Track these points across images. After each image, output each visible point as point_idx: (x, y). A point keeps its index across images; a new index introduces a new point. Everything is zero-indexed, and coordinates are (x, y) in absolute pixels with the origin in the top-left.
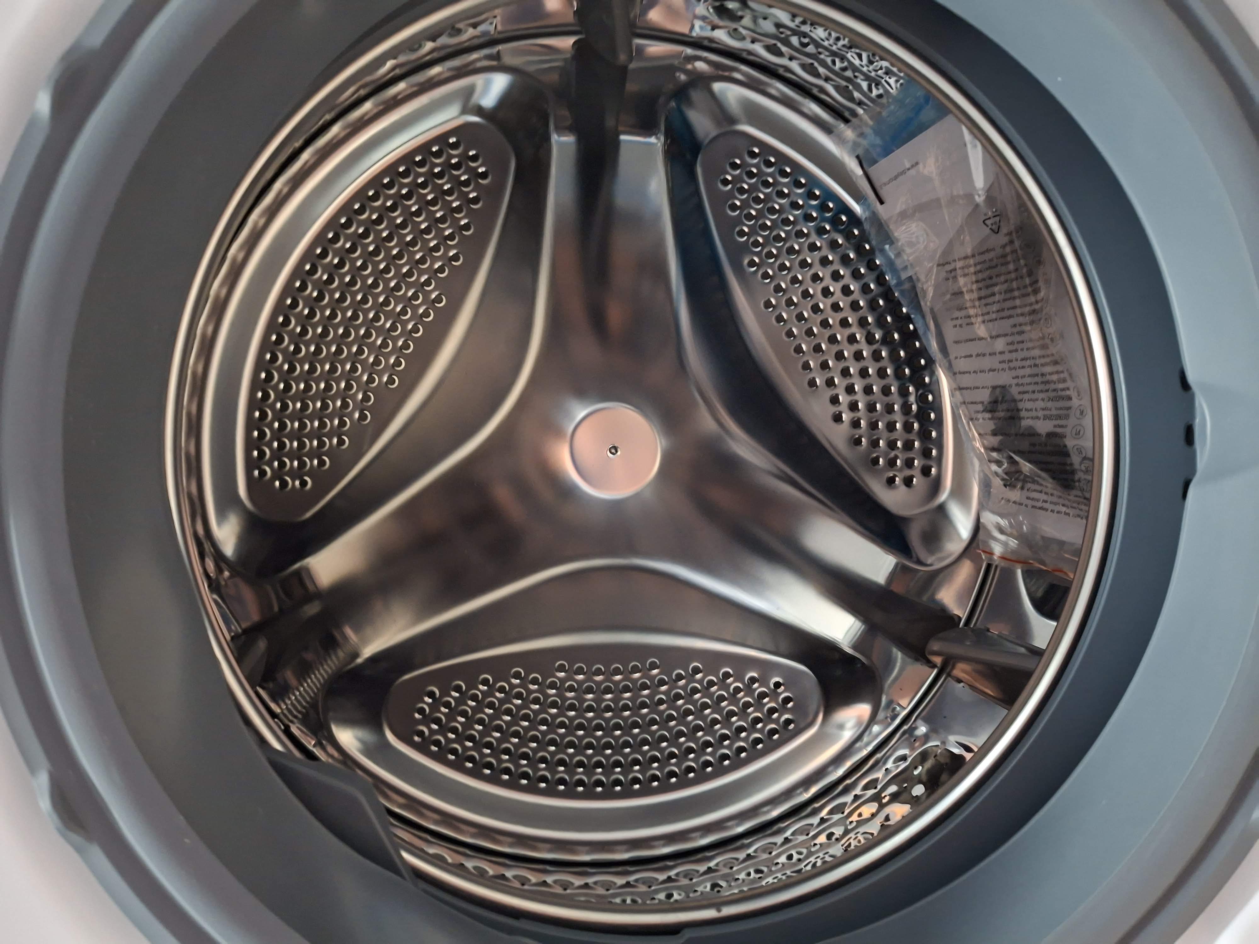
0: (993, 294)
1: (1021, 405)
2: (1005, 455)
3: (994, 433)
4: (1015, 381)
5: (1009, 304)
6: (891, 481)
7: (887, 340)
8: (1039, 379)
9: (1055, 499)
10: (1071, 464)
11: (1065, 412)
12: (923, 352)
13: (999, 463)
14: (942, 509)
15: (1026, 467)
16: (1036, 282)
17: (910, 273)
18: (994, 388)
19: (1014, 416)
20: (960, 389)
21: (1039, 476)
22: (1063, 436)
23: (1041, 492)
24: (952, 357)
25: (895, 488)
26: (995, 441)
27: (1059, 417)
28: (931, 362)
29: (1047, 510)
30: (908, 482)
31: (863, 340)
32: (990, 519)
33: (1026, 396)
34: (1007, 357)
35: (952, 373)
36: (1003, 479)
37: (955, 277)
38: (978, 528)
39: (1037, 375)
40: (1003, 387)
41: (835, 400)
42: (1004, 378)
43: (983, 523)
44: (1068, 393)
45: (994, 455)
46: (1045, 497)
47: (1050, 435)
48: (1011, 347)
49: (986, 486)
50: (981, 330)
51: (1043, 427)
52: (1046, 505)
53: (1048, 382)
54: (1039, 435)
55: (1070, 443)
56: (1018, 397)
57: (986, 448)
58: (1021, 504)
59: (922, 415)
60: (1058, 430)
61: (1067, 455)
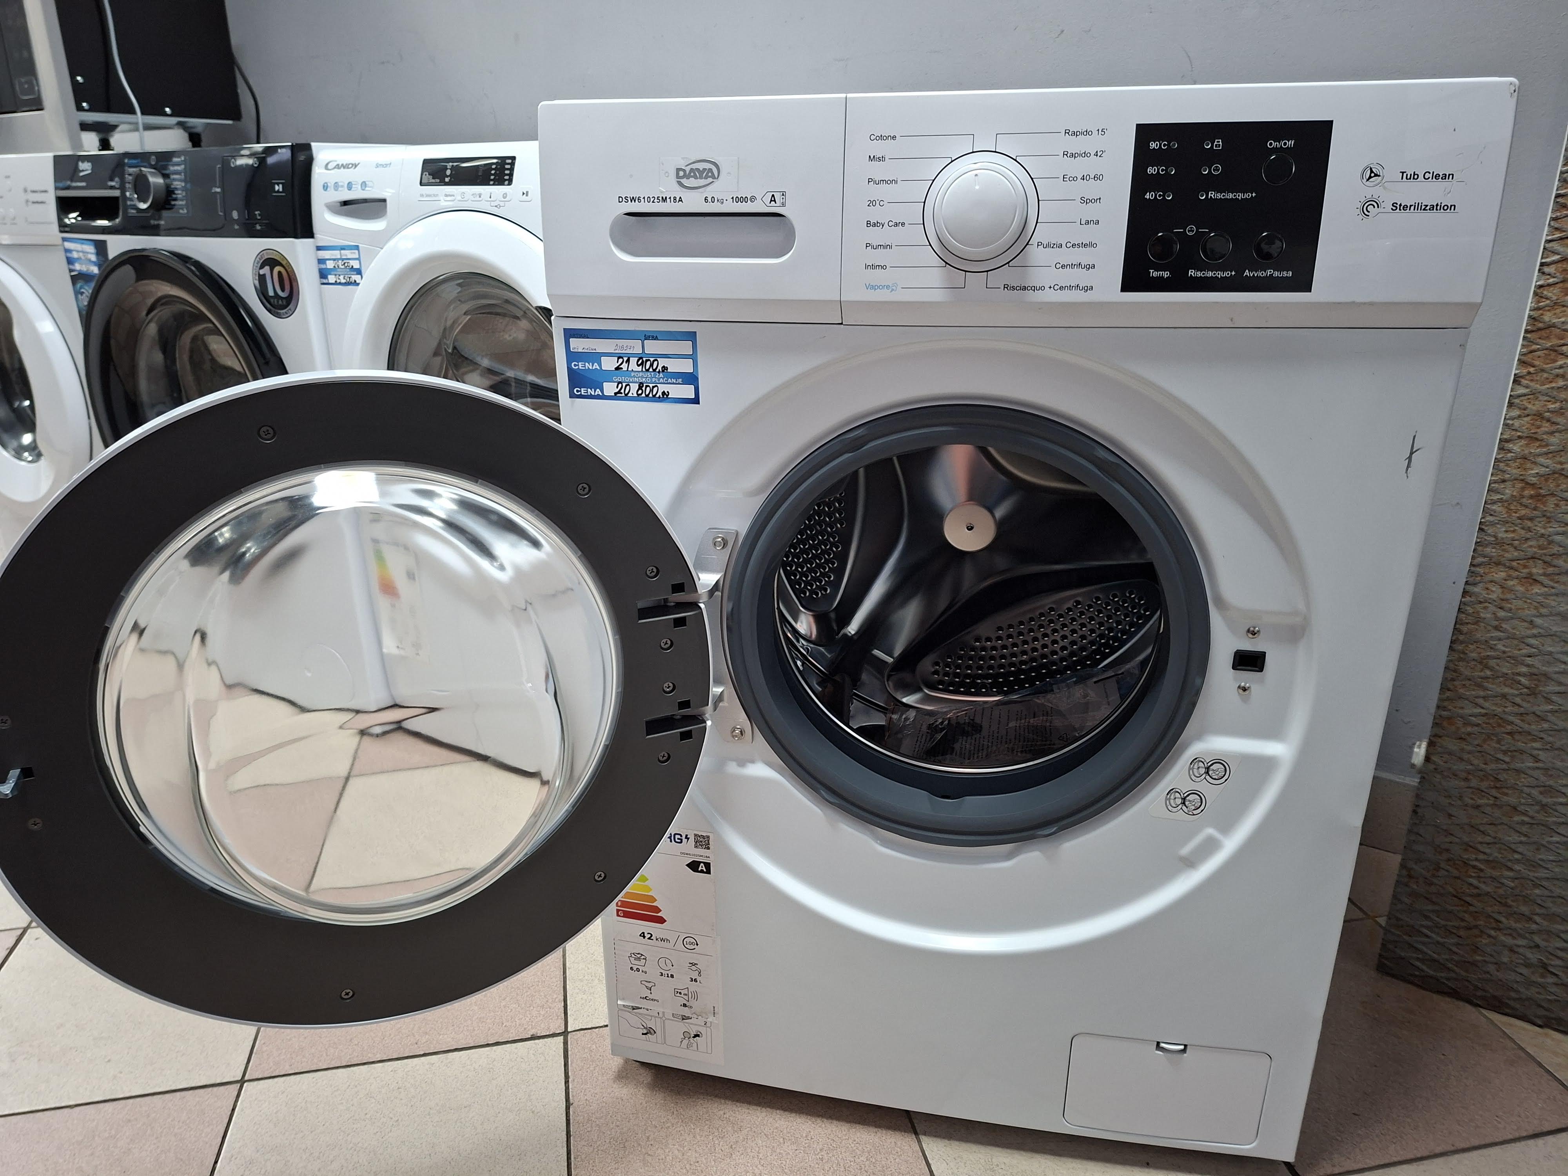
0: (1029, 733)
1: (969, 738)
2: (946, 727)
3: (958, 723)
4: (982, 737)
5: (1022, 739)
6: (937, 664)
7: (1020, 671)
8: (981, 748)
9: (921, 746)
10: (938, 756)
11: (963, 757)
12: (1011, 691)
13: (942, 723)
14: (918, 690)
15: (939, 736)
16: (1026, 753)
17: (1056, 690)
18: (981, 727)
19: (965, 733)
20: (983, 709)
21: (933, 742)
22: (951, 754)
23: (925, 741)
24: (1001, 707)
25: (933, 667)
26: (953, 722)
27: (961, 754)
28: (1006, 693)
29: (916, 742)
30: (936, 672)
31: (1023, 659)
32: (912, 714)
33: (973, 741)
34: (996, 735)
35: (998, 703)
36: (933, 724)
37: (1043, 715)
38: (908, 706)
39: (983, 747)
40: (980, 731)
41: (988, 639)
42: (985, 732)
43: (908, 710)
44: (972, 759)
45: (946, 722)
46: (923, 742)
47: (953, 749)
48: (1000, 737)
49: (930, 713)
50: (1012, 724)
51: (957, 746)
52: (919, 742)
53: (978, 750)
54: (953, 744)
55: (948, 756)
56: (974, 737)
57: (949, 718)
58: (920, 731)
59: (973, 684)
60: (955, 752)
61: (942, 755)
